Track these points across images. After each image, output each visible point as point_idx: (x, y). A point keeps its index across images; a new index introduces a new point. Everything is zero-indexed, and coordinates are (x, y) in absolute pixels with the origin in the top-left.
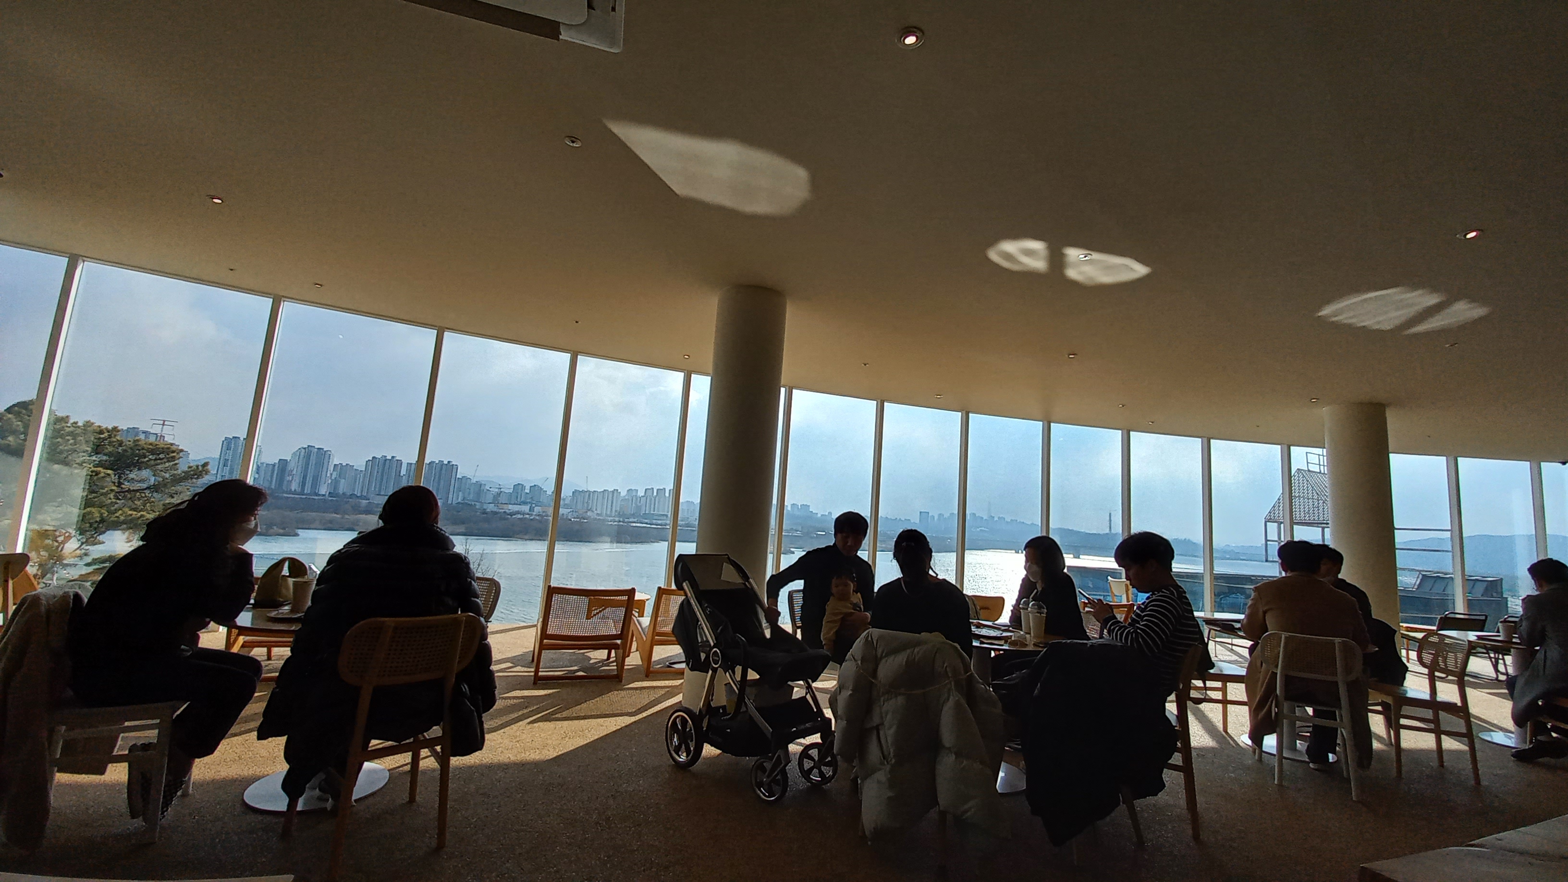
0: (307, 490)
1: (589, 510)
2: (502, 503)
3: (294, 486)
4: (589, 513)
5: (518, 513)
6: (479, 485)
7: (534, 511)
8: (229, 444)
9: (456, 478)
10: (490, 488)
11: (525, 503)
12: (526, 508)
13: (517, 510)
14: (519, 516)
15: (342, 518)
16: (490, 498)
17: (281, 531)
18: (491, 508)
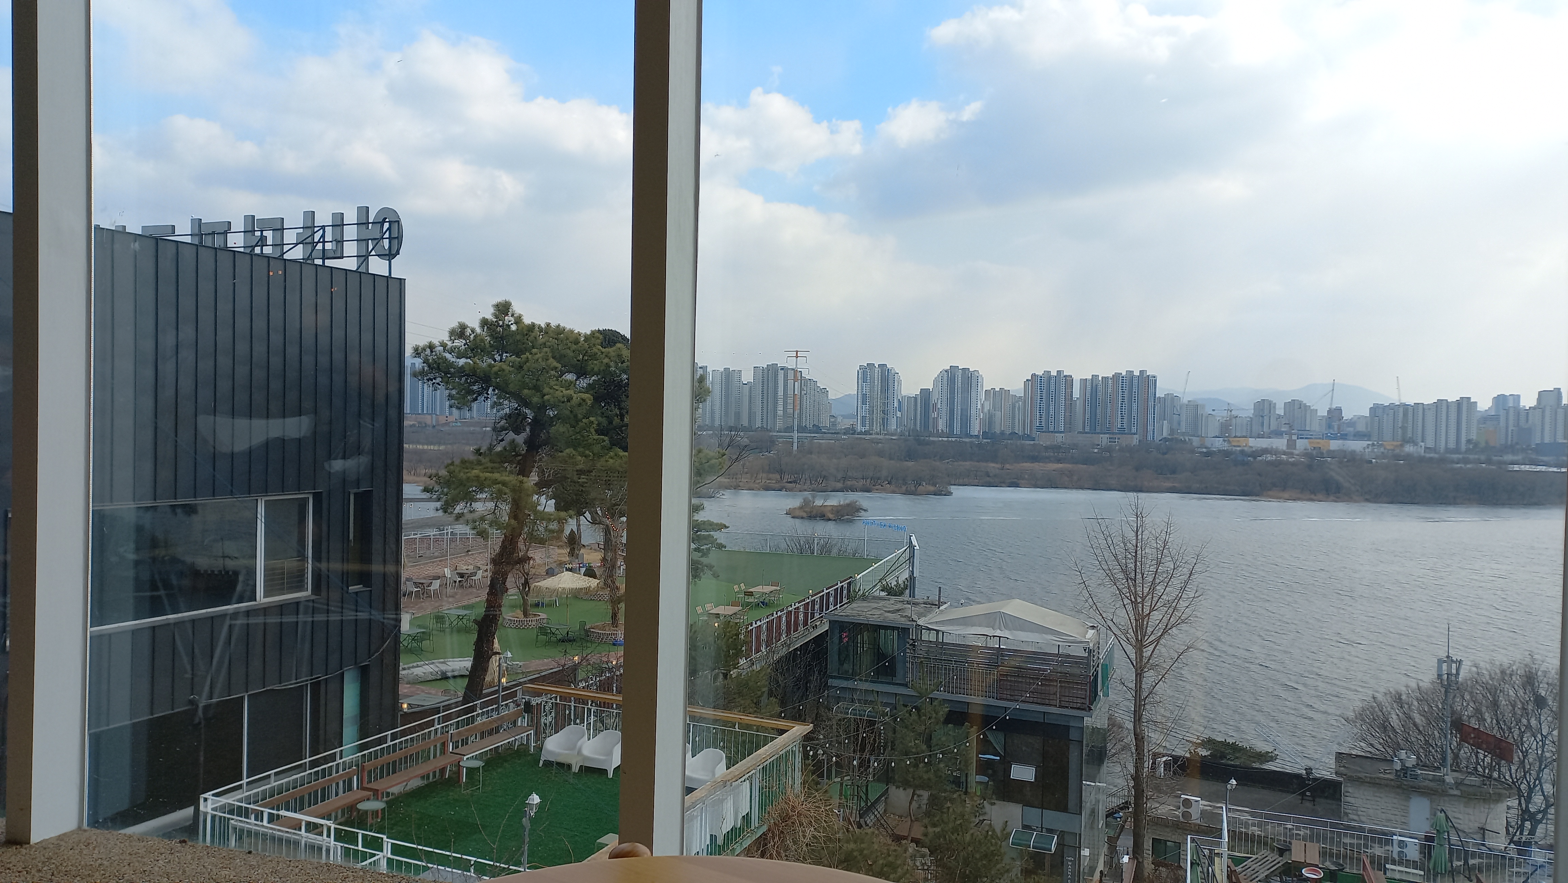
0: (957, 430)
1: (1408, 442)
2: (1235, 437)
3: (941, 425)
4: (1409, 449)
5: (1265, 451)
6: (1195, 408)
7: (1295, 449)
8: (864, 374)
9: (1155, 397)
10: (1214, 410)
11: (1278, 434)
12: (1280, 443)
13: (1264, 446)
14: (1269, 458)
15: (1002, 469)
16: (1213, 429)
17: (932, 488)
18: (1219, 444)
